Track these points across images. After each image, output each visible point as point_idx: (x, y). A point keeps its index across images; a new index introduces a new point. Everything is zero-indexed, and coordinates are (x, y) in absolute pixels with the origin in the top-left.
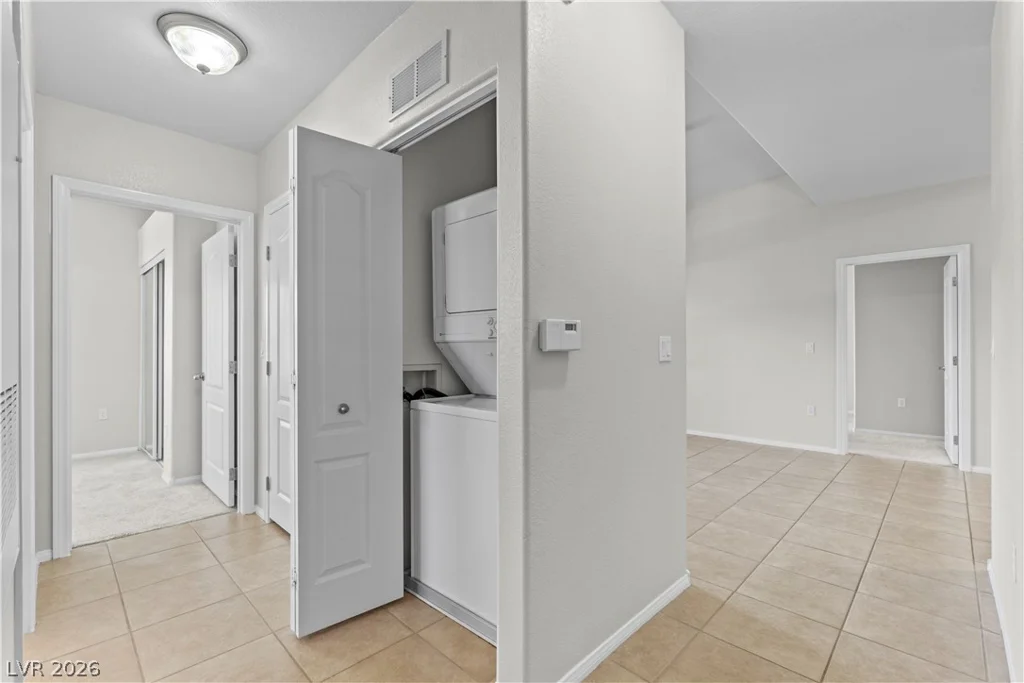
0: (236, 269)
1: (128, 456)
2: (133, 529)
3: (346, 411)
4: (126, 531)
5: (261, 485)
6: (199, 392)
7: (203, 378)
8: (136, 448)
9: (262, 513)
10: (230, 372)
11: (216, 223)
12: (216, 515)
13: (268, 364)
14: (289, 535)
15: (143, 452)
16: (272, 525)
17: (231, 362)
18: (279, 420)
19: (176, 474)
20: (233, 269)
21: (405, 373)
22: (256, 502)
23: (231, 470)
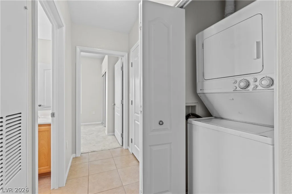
0: (123, 71)
1: (99, 124)
2: (96, 150)
3: (162, 124)
4: (94, 150)
5: (130, 141)
6: (114, 109)
7: (115, 105)
8: (101, 122)
9: (130, 150)
10: (121, 103)
11: (118, 57)
12: (117, 148)
13: (132, 101)
14: (139, 162)
15: (102, 123)
16: (133, 155)
17: (121, 100)
18: (135, 120)
19: (108, 132)
20: (122, 71)
21: (186, 106)
22: (128, 145)
23: (121, 134)
